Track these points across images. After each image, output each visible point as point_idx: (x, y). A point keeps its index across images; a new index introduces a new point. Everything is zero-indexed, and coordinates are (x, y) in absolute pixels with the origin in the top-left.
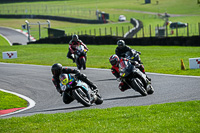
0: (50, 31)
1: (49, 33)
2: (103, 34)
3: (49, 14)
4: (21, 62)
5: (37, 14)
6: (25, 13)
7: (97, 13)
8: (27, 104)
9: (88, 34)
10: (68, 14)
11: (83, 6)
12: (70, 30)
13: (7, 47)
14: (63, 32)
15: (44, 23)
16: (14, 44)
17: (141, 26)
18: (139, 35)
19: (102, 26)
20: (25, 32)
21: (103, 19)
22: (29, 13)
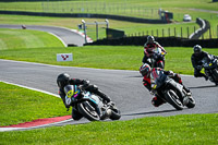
0: (109, 31)
1: (107, 33)
2: (166, 35)
3: (107, 12)
5: (94, 12)
6: (82, 12)
7: (160, 12)
10: (128, 13)
11: (145, 4)
12: (131, 30)
13: (62, 49)
14: (122, 33)
15: (102, 23)
16: (69, 45)
17: (208, 27)
18: (206, 36)
19: (165, 27)
20: (81, 33)
21: (167, 18)
22: (85, 12)
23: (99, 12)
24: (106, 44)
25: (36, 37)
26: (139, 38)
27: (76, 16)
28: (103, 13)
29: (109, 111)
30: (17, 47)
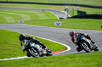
0: (79, 12)
1: (78, 13)
3: (78, 3)
4: (64, 27)
5: (72, 3)
6: (66, 3)
8: (67, 48)
9: (98, 13)
10: (88, 3)
12: (89, 11)
13: (57, 20)
14: (85, 12)
15: (76, 8)
16: (60, 18)
20: (66, 12)
22: (68, 3)
23: (74, 3)
24: (78, 18)
25: (45, 15)
26: (93, 15)
27: (63, 5)
28: (76, 3)
29: (45, 52)
30: (36, 19)
